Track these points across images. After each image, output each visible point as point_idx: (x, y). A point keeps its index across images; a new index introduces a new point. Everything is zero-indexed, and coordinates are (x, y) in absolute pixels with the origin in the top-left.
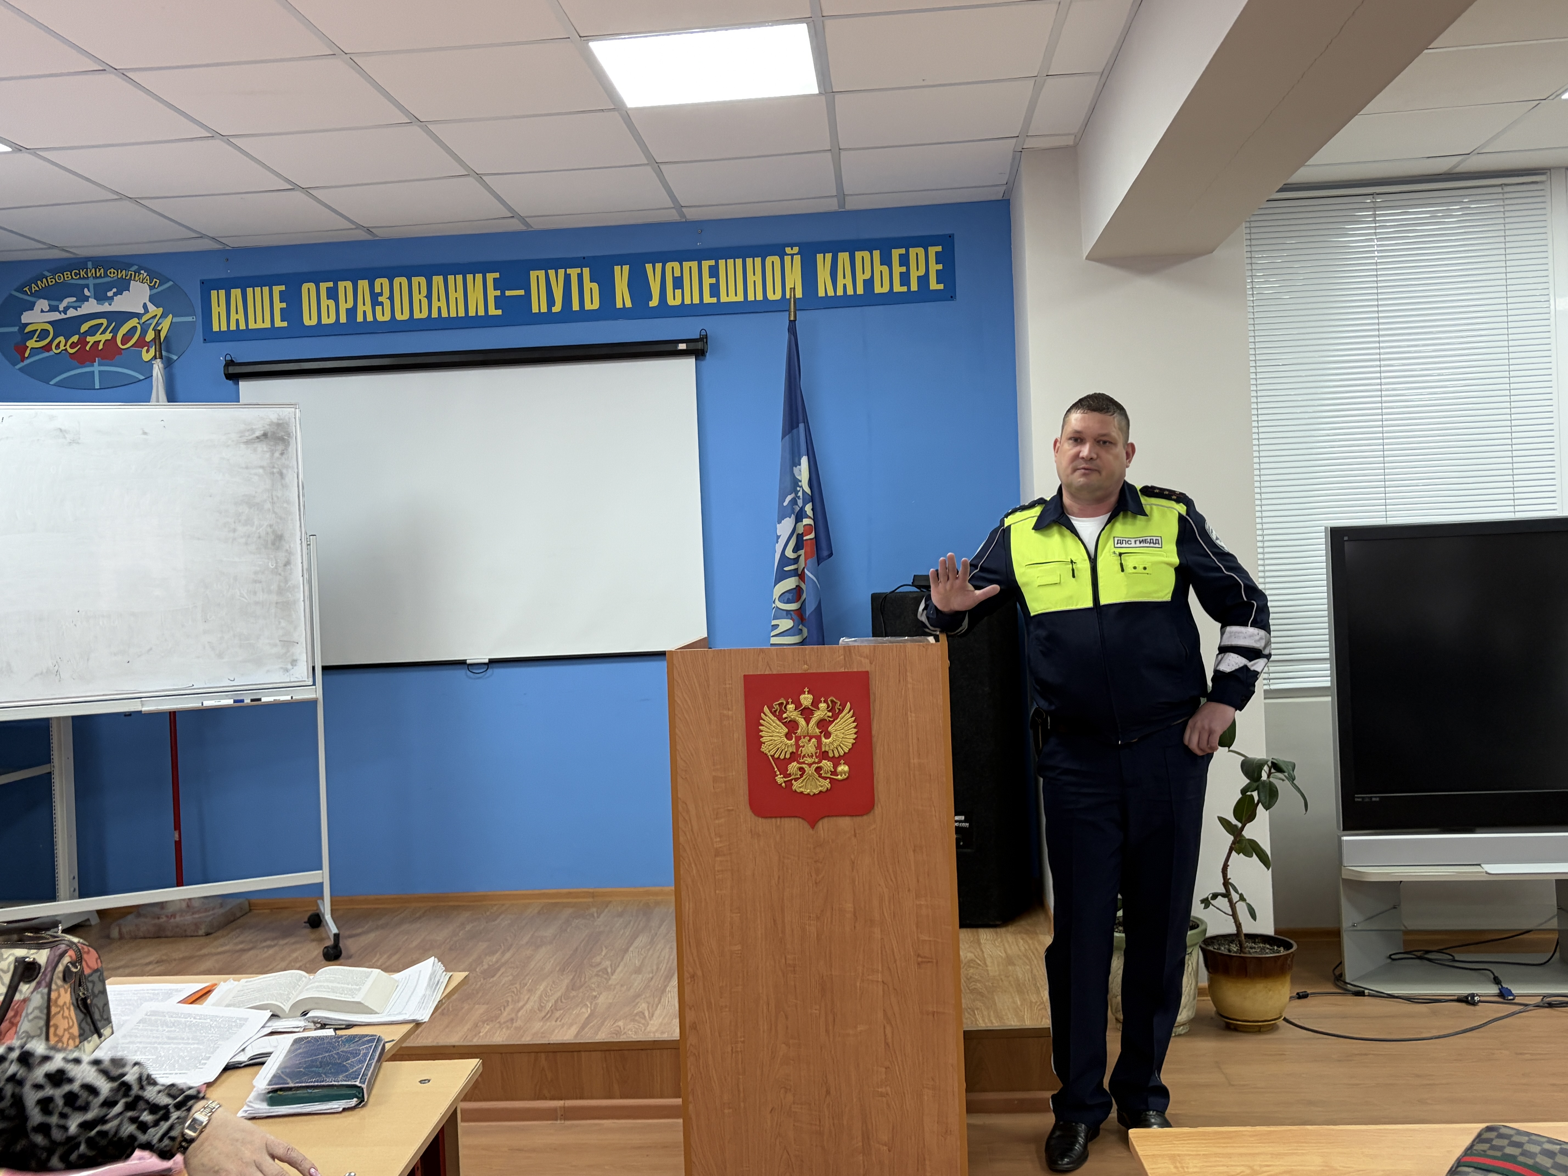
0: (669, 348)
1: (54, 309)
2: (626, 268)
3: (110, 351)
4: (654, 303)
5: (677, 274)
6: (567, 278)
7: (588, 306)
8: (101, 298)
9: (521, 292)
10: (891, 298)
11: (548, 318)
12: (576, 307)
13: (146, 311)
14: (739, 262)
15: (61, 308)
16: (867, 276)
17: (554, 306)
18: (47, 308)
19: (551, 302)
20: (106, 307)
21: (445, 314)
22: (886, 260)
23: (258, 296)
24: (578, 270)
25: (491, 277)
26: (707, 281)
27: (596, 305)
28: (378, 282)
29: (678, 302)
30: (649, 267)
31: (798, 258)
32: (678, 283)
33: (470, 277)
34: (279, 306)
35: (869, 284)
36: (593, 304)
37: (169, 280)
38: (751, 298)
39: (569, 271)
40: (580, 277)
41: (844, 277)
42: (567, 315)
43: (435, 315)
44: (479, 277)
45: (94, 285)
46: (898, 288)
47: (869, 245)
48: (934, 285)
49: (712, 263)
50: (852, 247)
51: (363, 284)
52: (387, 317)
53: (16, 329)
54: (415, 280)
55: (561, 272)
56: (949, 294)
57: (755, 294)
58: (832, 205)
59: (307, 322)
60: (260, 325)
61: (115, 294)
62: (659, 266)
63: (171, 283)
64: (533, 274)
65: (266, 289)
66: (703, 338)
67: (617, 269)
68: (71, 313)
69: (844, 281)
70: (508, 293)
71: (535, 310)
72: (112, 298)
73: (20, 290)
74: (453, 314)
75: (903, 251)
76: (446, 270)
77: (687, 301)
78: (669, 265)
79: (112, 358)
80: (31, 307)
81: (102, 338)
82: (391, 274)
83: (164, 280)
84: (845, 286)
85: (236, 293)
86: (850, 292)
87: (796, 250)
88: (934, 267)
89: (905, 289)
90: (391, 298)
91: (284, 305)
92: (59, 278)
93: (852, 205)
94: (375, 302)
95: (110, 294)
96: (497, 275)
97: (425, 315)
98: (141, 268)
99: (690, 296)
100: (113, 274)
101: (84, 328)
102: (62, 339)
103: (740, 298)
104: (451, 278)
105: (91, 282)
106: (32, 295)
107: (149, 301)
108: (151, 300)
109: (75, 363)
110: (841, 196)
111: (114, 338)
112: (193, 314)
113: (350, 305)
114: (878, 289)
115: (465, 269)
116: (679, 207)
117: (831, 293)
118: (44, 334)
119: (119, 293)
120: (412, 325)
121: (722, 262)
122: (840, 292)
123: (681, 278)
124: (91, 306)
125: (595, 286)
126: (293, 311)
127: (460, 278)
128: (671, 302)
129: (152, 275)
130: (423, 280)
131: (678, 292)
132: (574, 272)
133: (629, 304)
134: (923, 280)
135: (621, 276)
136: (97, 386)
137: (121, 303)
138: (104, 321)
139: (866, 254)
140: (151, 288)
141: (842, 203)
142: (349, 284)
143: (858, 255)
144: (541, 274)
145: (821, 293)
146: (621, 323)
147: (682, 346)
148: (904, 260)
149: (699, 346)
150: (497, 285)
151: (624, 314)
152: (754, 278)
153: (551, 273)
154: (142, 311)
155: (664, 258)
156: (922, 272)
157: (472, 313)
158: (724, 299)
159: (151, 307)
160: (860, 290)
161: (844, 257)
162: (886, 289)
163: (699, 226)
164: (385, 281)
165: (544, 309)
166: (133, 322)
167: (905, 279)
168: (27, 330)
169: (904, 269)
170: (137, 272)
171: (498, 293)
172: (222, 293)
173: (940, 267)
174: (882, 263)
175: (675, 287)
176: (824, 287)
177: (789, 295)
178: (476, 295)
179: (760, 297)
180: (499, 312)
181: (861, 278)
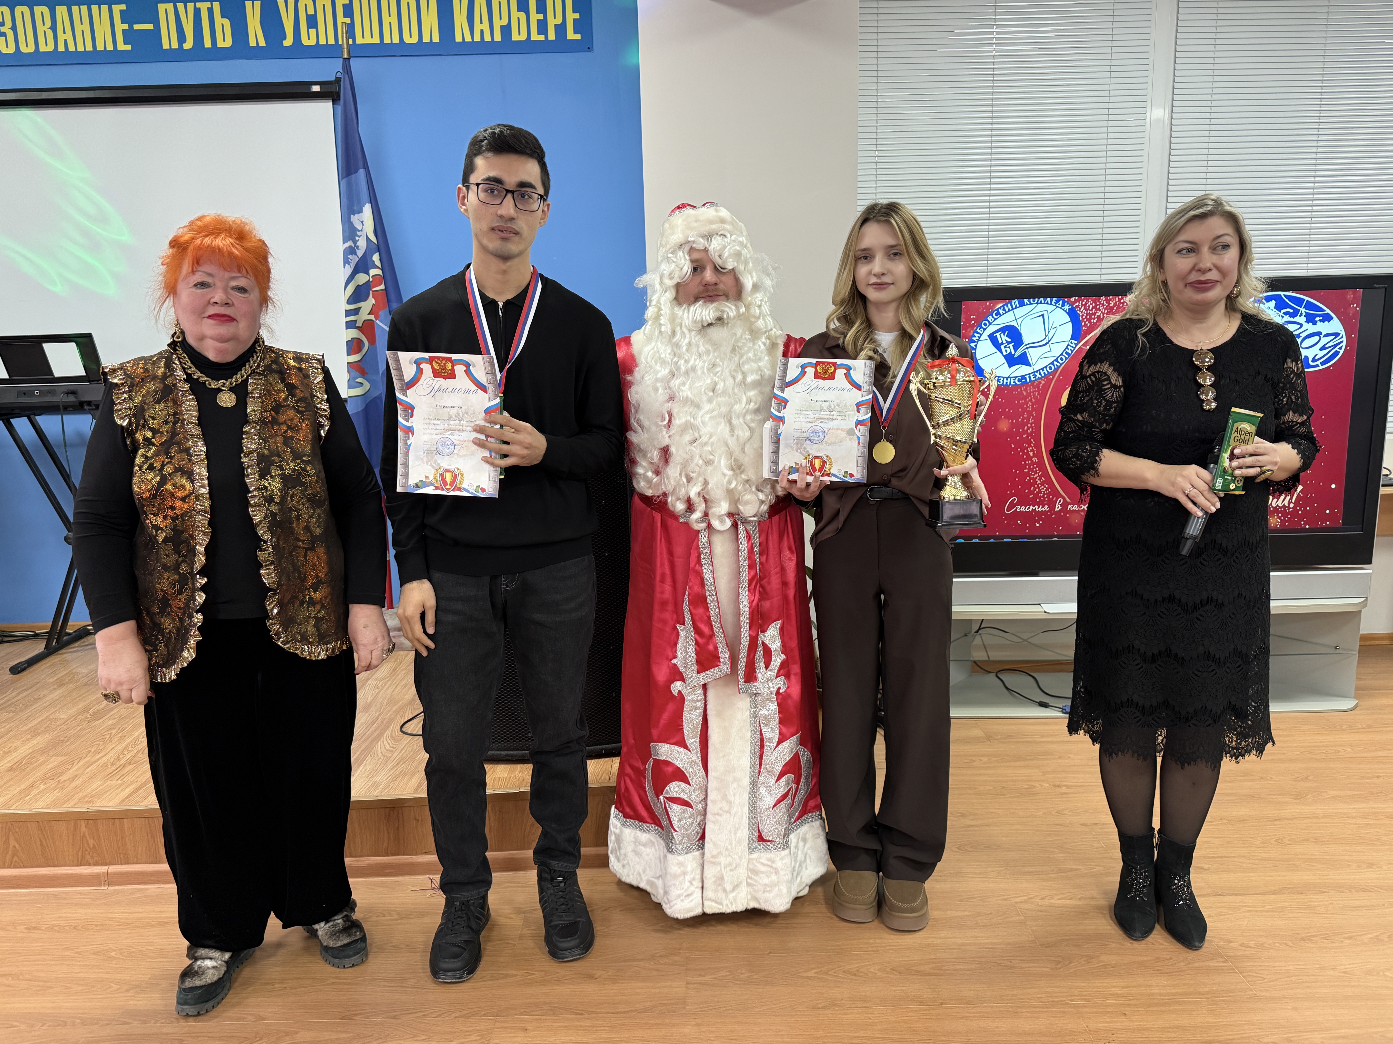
0: (304, 90)
2: (258, 4)
4: (288, 42)
5: (311, 12)
6: (197, 12)
7: (220, 44)
9: (150, 27)
10: (528, 47)
11: (180, 55)
12: (208, 44)
14: (374, 1)
16: (505, 22)
17: (185, 42)
19: (182, 37)
21: (72, 48)
22: (523, 7)
24: (208, 4)
25: (117, 8)
26: (342, 20)
27: (228, 43)
29: (312, 42)
30: (281, 3)
31: (433, 2)
32: (312, 22)
33: (95, 8)
35: (506, 30)
36: (225, 41)
38: (387, 40)
39: (199, 5)
40: (210, 11)
41: (481, 23)
42: (200, 53)
43: (61, 48)
46: (535, 37)
48: (571, 35)
49: (346, 1)
52: (12, 49)
54: (38, 10)
55: (190, 6)
56: (586, 46)
57: (391, 37)
64: (161, 7)
66: (339, 81)
67: (248, 4)
69: (482, 27)
70: (136, 27)
71: (166, 46)
74: (81, 48)
77: (323, 42)
84: (482, 31)
86: (488, 38)
88: (572, 16)
89: (542, 38)
90: (14, 28)
96: (123, 7)
97: (50, 48)
99: (325, 36)
103: (376, 40)
104: (75, 9)
114: (515, 37)
117: (468, 39)
120: (39, 59)
121: (356, 2)
122: (477, 38)
123: (315, 16)
125: (227, 22)
127: (84, 8)
128: (305, 42)
130: (45, 10)
131: (313, 31)
132: (204, 6)
133: (262, 43)
134: (561, 30)
135: (253, 12)
143: (496, 1)
144: (170, 7)
145: (458, 39)
146: (255, 62)
147: (316, 88)
148: (541, 7)
149: (334, 89)
150: (124, 17)
151: (258, 53)
152: (390, 19)
153: (180, 6)
156: (559, 21)
157: (100, 48)
158: (359, 40)
160: (498, 38)
161: (481, 2)
162: (523, 37)
164: (6, 10)
165: (175, 45)
167: (542, 27)
169: (541, 17)
171: (126, 26)
173: (577, 16)
174: (519, 10)
175: (309, 27)
176: (461, 32)
177: (426, 39)
178: (102, 29)
179: (396, 40)
180: (128, 47)
181: (498, 24)
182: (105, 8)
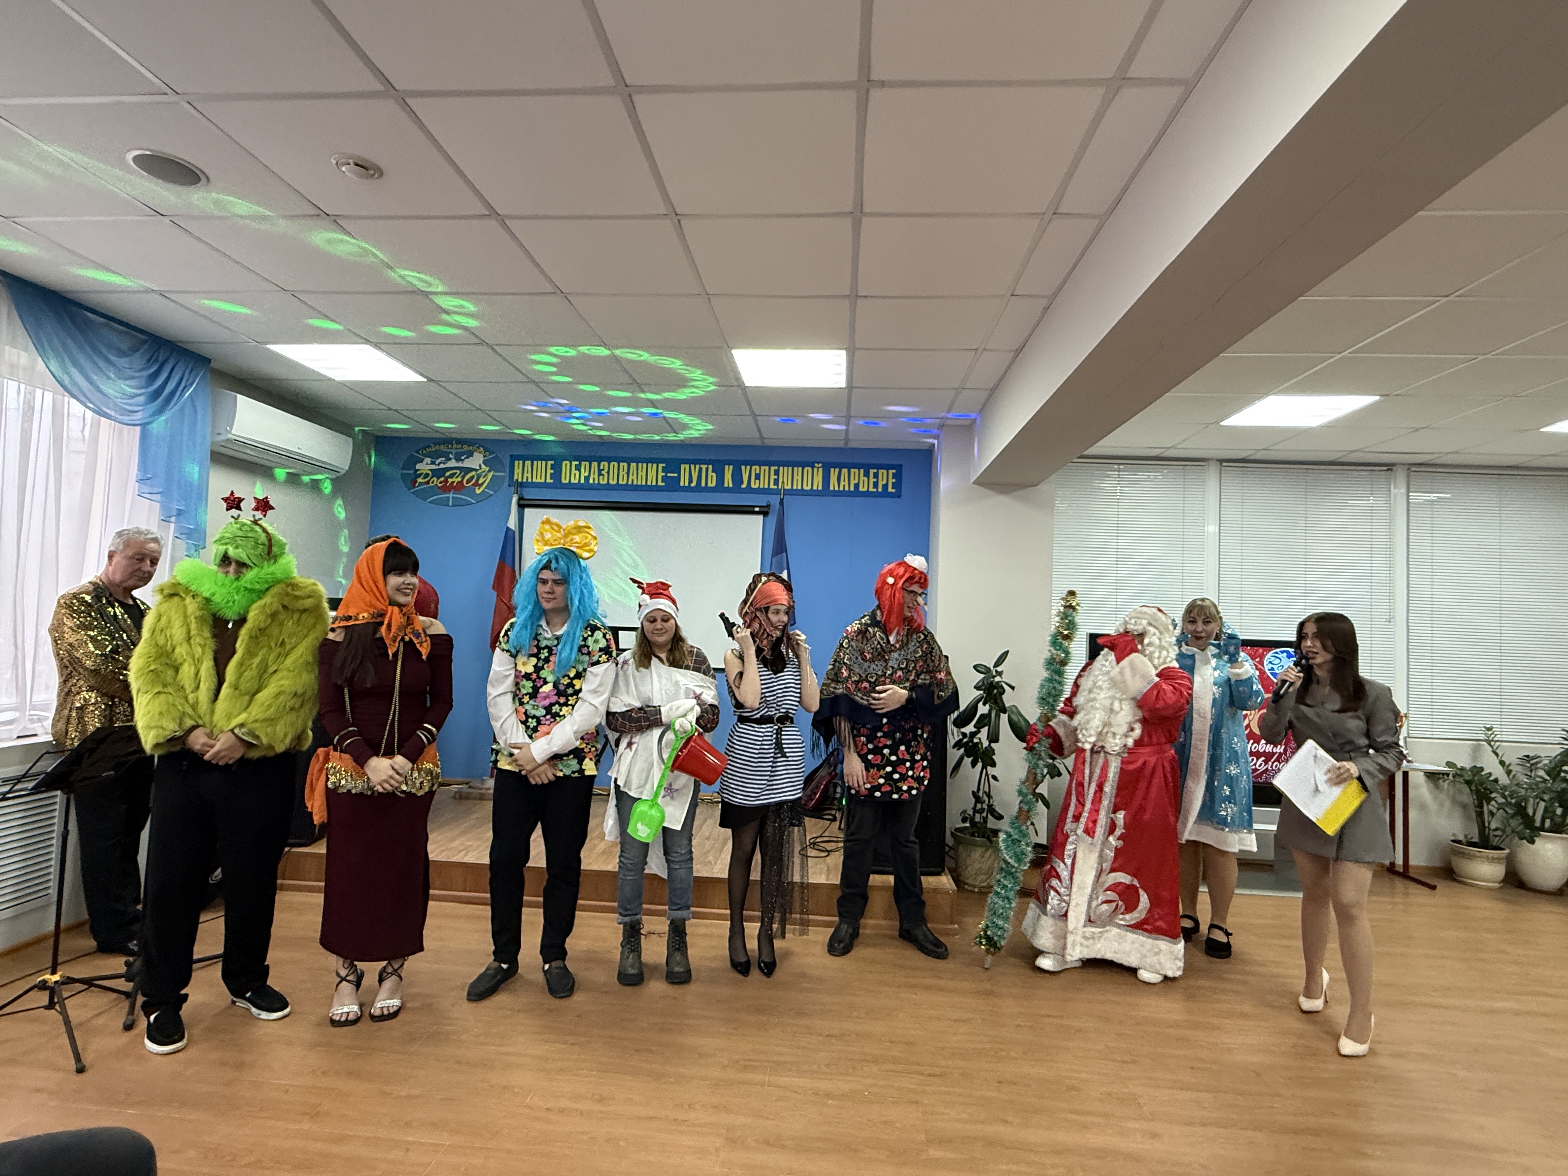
0: (751, 509)
1: (433, 463)
3: (460, 487)
5: (758, 472)
6: (700, 469)
7: (710, 485)
8: (458, 460)
9: (676, 475)
10: (867, 494)
11: (688, 489)
12: (703, 484)
14: (790, 468)
15: (437, 462)
16: (856, 481)
17: (692, 483)
19: (691, 481)
20: (460, 465)
21: (635, 483)
22: (867, 475)
23: (539, 465)
24: (706, 466)
25: (661, 466)
26: (773, 477)
27: (714, 485)
28: (602, 463)
29: (757, 486)
30: (743, 467)
31: (821, 470)
32: (758, 477)
33: (650, 465)
34: (550, 471)
35: (857, 486)
36: (712, 483)
37: (493, 453)
38: (795, 487)
39: (701, 466)
40: (707, 469)
41: (844, 481)
42: (698, 488)
43: (630, 483)
46: (872, 489)
47: (858, 466)
48: (890, 490)
49: (776, 468)
50: (849, 467)
51: (595, 464)
52: (605, 482)
53: (412, 472)
54: (621, 464)
55: (697, 466)
56: (898, 495)
57: (797, 486)
58: (841, 444)
59: (563, 481)
60: (539, 480)
62: (748, 467)
64: (683, 466)
65: (544, 462)
66: (768, 506)
67: (727, 467)
69: (844, 483)
70: (669, 475)
71: (682, 484)
73: (417, 452)
74: (639, 483)
75: (875, 471)
76: (638, 460)
77: (762, 486)
78: (754, 467)
80: (422, 461)
82: (609, 460)
83: (491, 453)
84: (844, 486)
85: (528, 463)
86: (847, 489)
87: (820, 465)
88: (891, 481)
89: (875, 490)
90: (608, 472)
91: (552, 471)
92: (437, 447)
93: (852, 445)
94: (600, 474)
96: (664, 465)
97: (625, 482)
99: (764, 484)
100: (466, 448)
102: (435, 479)
103: (789, 487)
104: (640, 464)
105: (453, 451)
109: (440, 491)
110: (847, 440)
112: (504, 472)
113: (587, 474)
114: (861, 489)
115: (648, 461)
116: (762, 438)
117: (837, 489)
120: (618, 487)
121: (781, 468)
122: (841, 489)
125: (714, 475)
126: (557, 474)
127: (645, 465)
128: (753, 486)
130: (625, 464)
131: (757, 481)
132: (704, 467)
133: (731, 485)
134: (885, 486)
135: (728, 471)
136: (451, 504)
137: (467, 463)
139: (857, 471)
141: (846, 444)
142: (587, 464)
143: (852, 471)
144: (687, 466)
145: (832, 488)
146: (726, 495)
147: (757, 509)
148: (876, 476)
149: (766, 510)
150: (664, 470)
151: (728, 490)
152: (798, 478)
153: (692, 466)
155: (751, 463)
156: (885, 482)
157: (649, 483)
159: (483, 466)
160: (852, 489)
161: (845, 471)
162: (865, 489)
163: (772, 449)
164: (606, 464)
165: (687, 484)
167: (876, 485)
168: (419, 472)
169: (875, 480)
170: (478, 448)
171: (664, 474)
172: (521, 462)
173: (894, 480)
174: (865, 476)
175: (756, 479)
176: (833, 485)
177: (815, 488)
178: (652, 474)
179: (799, 488)
180: (663, 484)
181: (853, 482)
182: (655, 465)
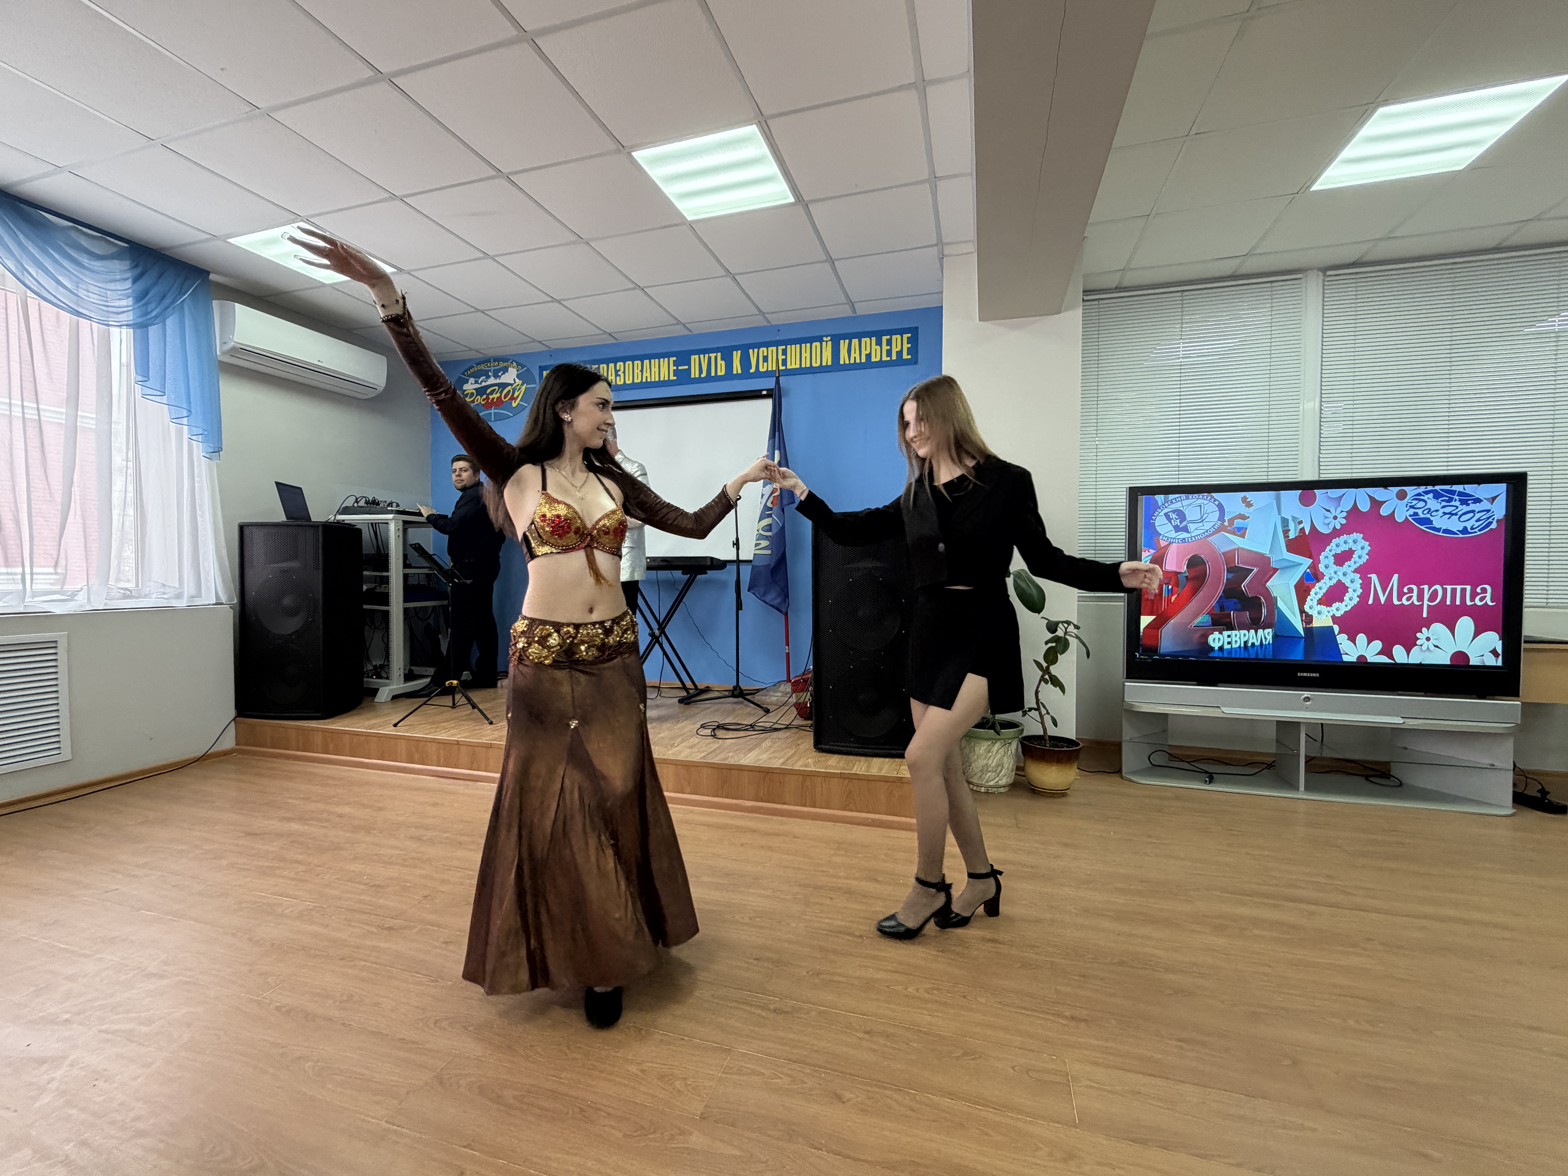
0: (758, 394)
1: (476, 382)
2: (739, 352)
3: (499, 403)
4: (752, 370)
5: (765, 354)
6: (710, 358)
7: (719, 374)
8: (496, 376)
9: (686, 367)
10: (881, 364)
11: (699, 380)
12: (713, 374)
13: (515, 382)
14: (798, 346)
16: (868, 351)
17: (702, 374)
18: (473, 382)
19: (701, 372)
20: (498, 381)
21: (649, 380)
22: (879, 343)
24: (715, 354)
25: (672, 359)
26: (781, 357)
27: (723, 373)
28: (618, 364)
29: (765, 369)
30: (751, 351)
31: (830, 343)
32: (766, 359)
33: (662, 360)
35: (869, 356)
36: (721, 372)
38: (803, 366)
39: (710, 355)
40: (716, 358)
41: (855, 353)
42: (709, 379)
43: (644, 380)
44: (666, 359)
45: (494, 370)
46: (885, 358)
47: (870, 335)
48: (905, 356)
49: (784, 347)
50: (860, 336)
52: (622, 382)
54: (636, 362)
55: (706, 356)
56: (913, 361)
57: (806, 364)
58: (848, 314)
61: (502, 374)
62: (756, 350)
63: (525, 368)
64: (693, 357)
66: (776, 388)
67: (735, 353)
68: (484, 384)
69: (855, 355)
70: (680, 368)
71: (693, 376)
72: (500, 376)
73: (463, 374)
74: (653, 380)
75: (888, 337)
76: (650, 357)
77: (770, 369)
78: (761, 350)
79: (499, 405)
80: (467, 382)
81: (496, 396)
82: (624, 360)
83: (523, 366)
84: (855, 358)
86: (858, 361)
87: (829, 338)
88: (906, 346)
89: (889, 359)
90: (624, 372)
92: (479, 367)
93: (860, 311)
94: (617, 374)
95: (500, 374)
96: (675, 358)
97: (639, 381)
98: (514, 361)
99: (771, 366)
100: (502, 365)
101: (489, 391)
102: (479, 397)
103: (797, 366)
104: (653, 361)
106: (468, 376)
107: (517, 377)
108: (518, 376)
110: (850, 303)
111: (501, 395)
114: (873, 359)
115: (660, 356)
116: (764, 319)
117: (847, 362)
118: (472, 393)
119: (504, 373)
120: (634, 386)
121: (789, 347)
122: (852, 361)
123: (767, 356)
124: (492, 381)
125: (723, 363)
127: (657, 360)
128: (761, 370)
129: (518, 364)
130: (639, 362)
131: (765, 364)
132: (713, 355)
133: (740, 372)
134: (900, 353)
135: (737, 356)
138: (497, 388)
139: (868, 340)
140: (518, 371)
141: (854, 312)
142: (605, 366)
143: (863, 340)
144: (697, 357)
145: (842, 362)
146: (735, 382)
147: (764, 393)
148: (889, 342)
149: (775, 392)
150: (676, 364)
151: (737, 377)
152: (806, 355)
153: (702, 356)
154: (513, 382)
155: (759, 346)
156: (899, 349)
157: (662, 379)
158: (789, 367)
160: (863, 360)
161: (855, 342)
162: (878, 359)
163: (777, 328)
164: (622, 364)
165: (697, 376)
166: (509, 388)
167: (889, 353)
169: (889, 347)
171: (675, 368)
173: (910, 346)
175: (764, 361)
176: (843, 359)
177: (824, 364)
180: (675, 378)
181: (864, 353)
